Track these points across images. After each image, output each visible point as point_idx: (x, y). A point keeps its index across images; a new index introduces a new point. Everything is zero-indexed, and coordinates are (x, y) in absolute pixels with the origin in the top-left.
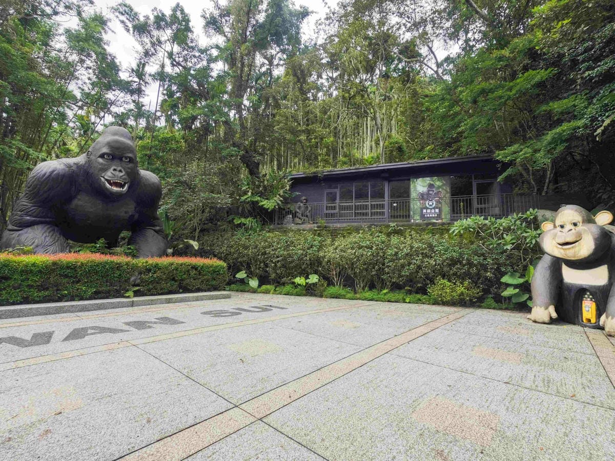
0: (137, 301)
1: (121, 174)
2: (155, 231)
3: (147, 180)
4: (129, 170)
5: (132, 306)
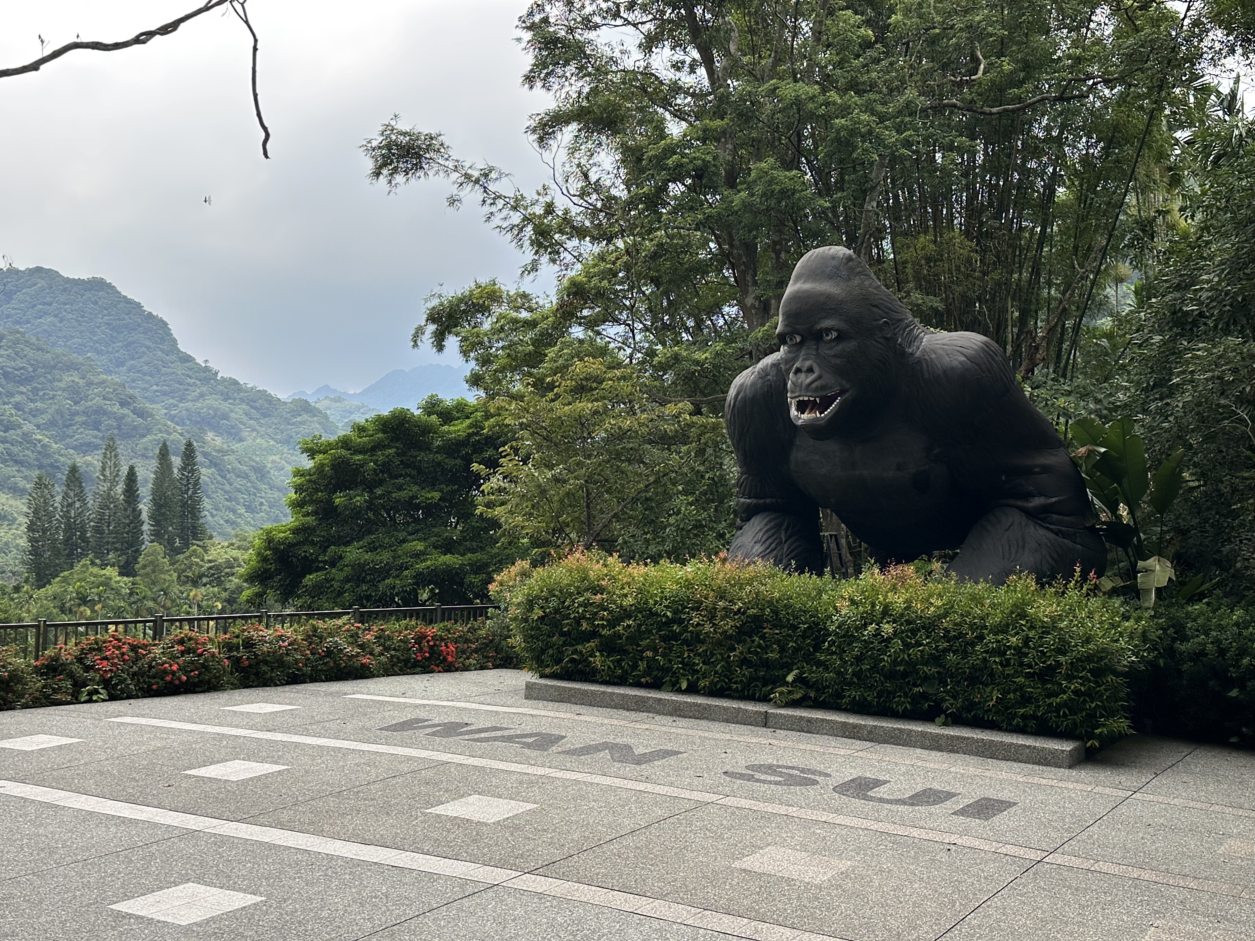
5: (765, 725)
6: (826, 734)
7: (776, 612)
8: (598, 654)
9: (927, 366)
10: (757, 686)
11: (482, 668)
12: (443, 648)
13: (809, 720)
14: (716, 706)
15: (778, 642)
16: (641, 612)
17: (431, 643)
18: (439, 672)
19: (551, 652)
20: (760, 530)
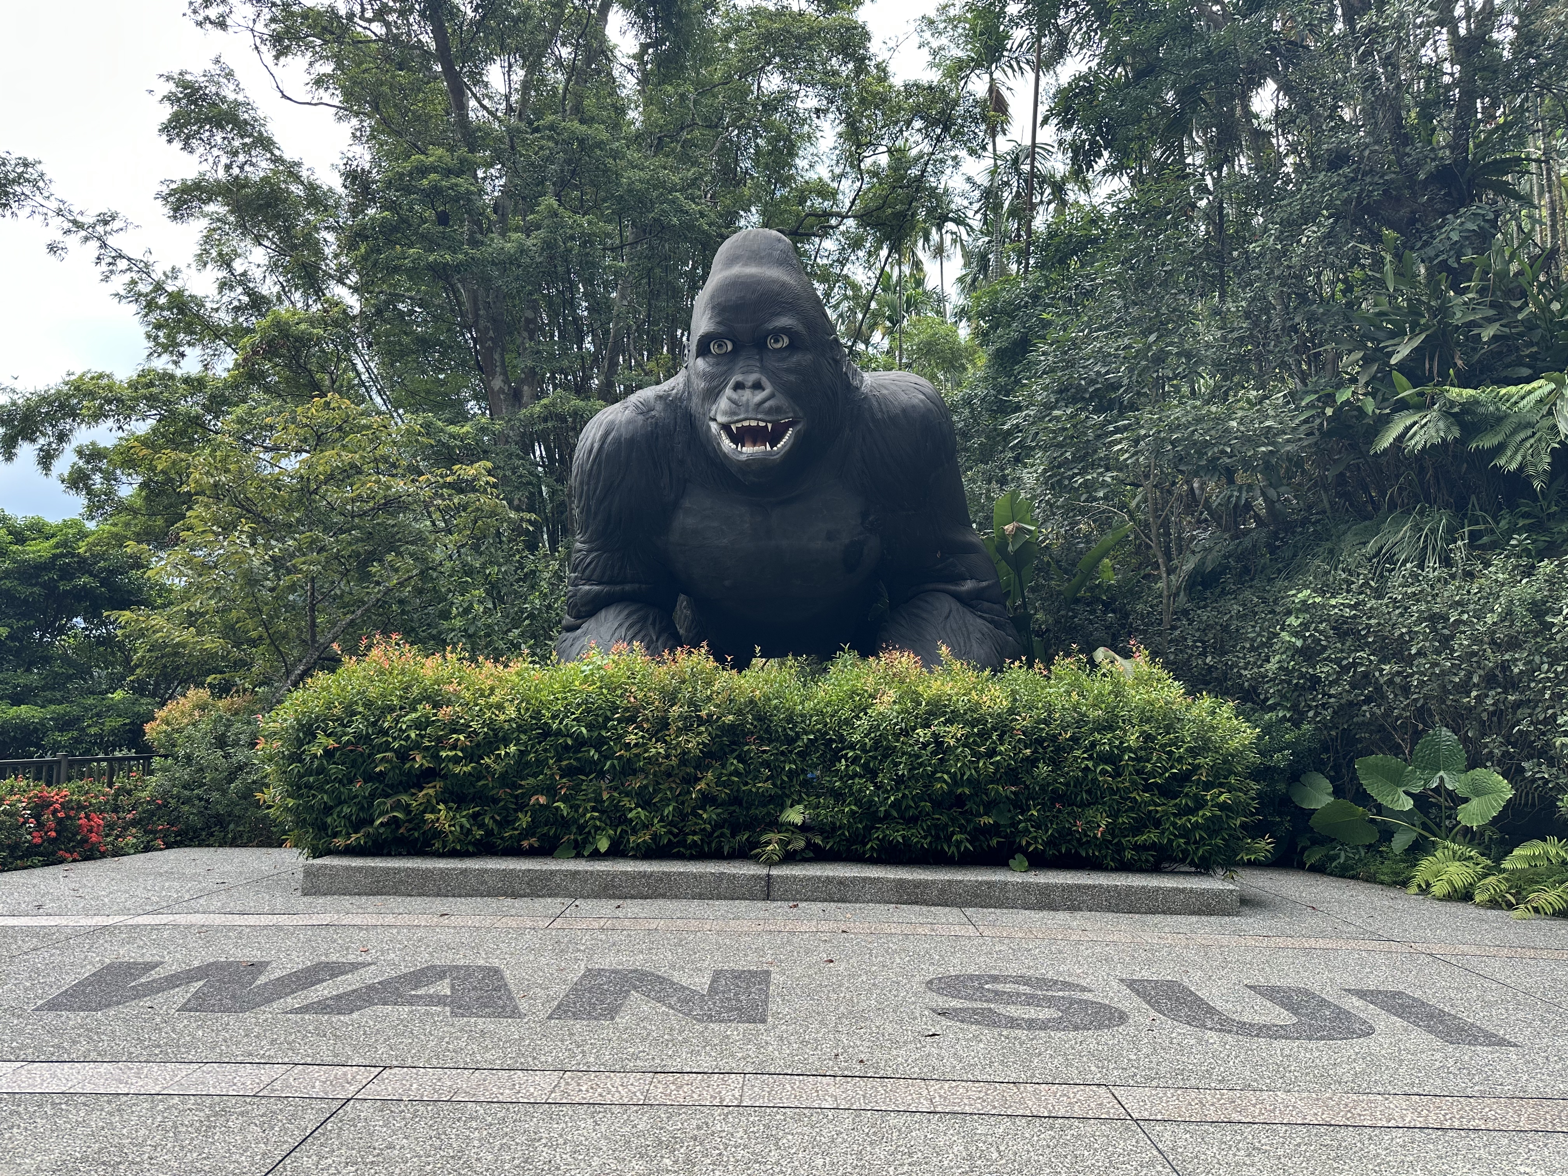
0: (785, 879)
1: (759, 396)
2: (959, 597)
3: (882, 401)
4: (792, 378)
5: (768, 897)
6: (872, 901)
7: (760, 718)
8: (441, 806)
9: (879, 404)
10: (722, 835)
11: (147, 849)
12: (83, 821)
13: (842, 882)
14: (681, 873)
15: (767, 764)
16: (525, 732)
17: (61, 815)
18: (74, 861)
19: (346, 810)
20: (620, 625)
